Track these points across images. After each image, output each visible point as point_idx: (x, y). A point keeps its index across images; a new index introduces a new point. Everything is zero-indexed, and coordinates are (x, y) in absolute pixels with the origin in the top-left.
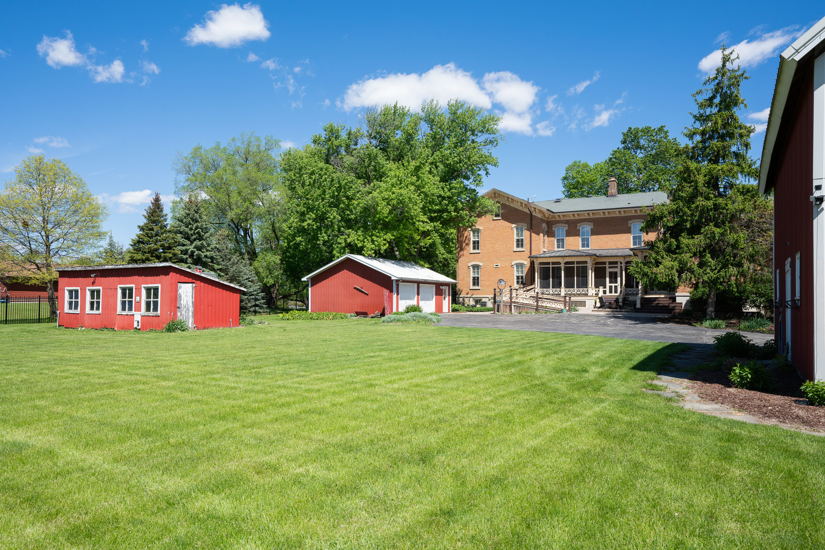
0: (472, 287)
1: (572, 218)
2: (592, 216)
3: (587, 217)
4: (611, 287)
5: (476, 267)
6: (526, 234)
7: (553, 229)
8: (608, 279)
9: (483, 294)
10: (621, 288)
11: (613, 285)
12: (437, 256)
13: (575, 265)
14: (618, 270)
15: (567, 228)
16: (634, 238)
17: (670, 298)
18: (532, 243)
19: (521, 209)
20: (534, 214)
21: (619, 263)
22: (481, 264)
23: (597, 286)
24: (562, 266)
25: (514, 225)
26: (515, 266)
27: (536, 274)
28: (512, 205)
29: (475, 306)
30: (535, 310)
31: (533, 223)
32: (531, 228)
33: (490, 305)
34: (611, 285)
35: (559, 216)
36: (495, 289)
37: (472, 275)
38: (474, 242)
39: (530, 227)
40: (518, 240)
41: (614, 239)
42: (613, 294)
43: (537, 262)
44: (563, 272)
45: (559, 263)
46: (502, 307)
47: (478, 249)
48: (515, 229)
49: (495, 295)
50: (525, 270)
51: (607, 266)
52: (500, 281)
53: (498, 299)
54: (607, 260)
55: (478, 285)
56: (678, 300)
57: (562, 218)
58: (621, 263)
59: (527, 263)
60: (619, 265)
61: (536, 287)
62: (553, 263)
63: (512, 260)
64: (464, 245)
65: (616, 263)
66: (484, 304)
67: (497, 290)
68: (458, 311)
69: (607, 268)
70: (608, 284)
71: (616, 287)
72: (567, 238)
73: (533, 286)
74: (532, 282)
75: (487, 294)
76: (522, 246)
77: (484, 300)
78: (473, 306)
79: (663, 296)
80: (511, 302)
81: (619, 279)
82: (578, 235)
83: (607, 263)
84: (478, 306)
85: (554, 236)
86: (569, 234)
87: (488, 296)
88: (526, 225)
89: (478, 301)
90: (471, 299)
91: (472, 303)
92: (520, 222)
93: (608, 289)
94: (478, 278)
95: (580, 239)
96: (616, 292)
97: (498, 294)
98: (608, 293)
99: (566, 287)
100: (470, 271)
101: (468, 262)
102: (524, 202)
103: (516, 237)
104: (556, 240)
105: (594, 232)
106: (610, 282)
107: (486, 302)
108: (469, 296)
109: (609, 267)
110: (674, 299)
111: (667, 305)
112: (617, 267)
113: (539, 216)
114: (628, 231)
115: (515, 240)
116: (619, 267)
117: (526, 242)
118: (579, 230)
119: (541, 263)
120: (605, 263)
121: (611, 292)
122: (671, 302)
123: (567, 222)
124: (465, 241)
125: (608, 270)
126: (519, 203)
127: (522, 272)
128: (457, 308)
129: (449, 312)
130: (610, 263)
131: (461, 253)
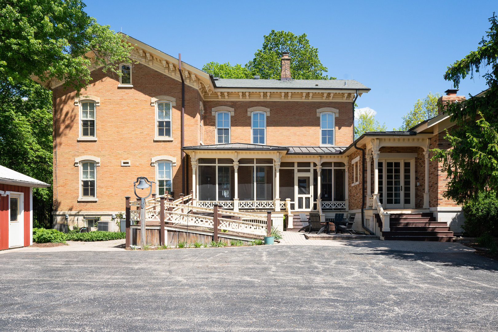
0: (81, 198)
1: (241, 99)
2: (268, 99)
3: (262, 99)
4: (300, 199)
5: (89, 165)
6: (175, 115)
7: (213, 113)
8: (296, 188)
9: (102, 210)
10: (315, 200)
11: (304, 196)
12: (26, 153)
13: (255, 165)
14: (311, 175)
15: (233, 114)
16: (324, 133)
17: (424, 215)
18: (185, 128)
19: (166, 73)
20: (187, 83)
21: (312, 165)
22: (97, 159)
23: (283, 198)
24: (236, 165)
25: (154, 100)
26: (156, 165)
27: (194, 176)
28: (150, 65)
29: (88, 230)
30: (210, 239)
31: (187, 97)
32: (183, 106)
33: (114, 228)
34: (301, 196)
35: (222, 94)
36: (128, 198)
37: (82, 177)
38: (85, 123)
39: (180, 103)
40: (161, 124)
41: (298, 133)
42: (304, 209)
43: (195, 157)
44: (236, 175)
45: (231, 161)
46: (143, 234)
47: (92, 134)
48: (156, 105)
49: (128, 210)
50: (173, 171)
51: (296, 168)
52: (140, 180)
53: (134, 217)
54: (296, 160)
55: (93, 194)
56: (442, 218)
57: (227, 99)
58: (315, 165)
59: (177, 161)
60: (312, 168)
61: (194, 198)
62: (221, 161)
63: (152, 155)
64: (62, 127)
65: (308, 164)
66: (104, 227)
67: (133, 200)
68: (49, 241)
69: (296, 171)
70: (297, 195)
71: (308, 199)
72: (233, 128)
73: (190, 196)
74: (187, 190)
75: (108, 209)
76: (168, 133)
77: (103, 219)
78: (83, 230)
79: (409, 212)
80: (164, 224)
81: (312, 188)
82: (249, 125)
83: (296, 165)
84: (93, 229)
85: (214, 125)
86: (236, 122)
87: (110, 213)
88: (174, 99)
89: (93, 221)
90: (81, 218)
91: (82, 223)
92: (165, 94)
93: (296, 202)
94: (93, 183)
95: (252, 131)
96: (308, 206)
97: (133, 208)
98: (297, 208)
99: (241, 198)
100: (78, 171)
101: (75, 156)
102: (171, 60)
103: (157, 119)
104: (216, 131)
105: (271, 123)
106: (300, 192)
107: (106, 223)
108: (73, 212)
109: (299, 171)
110: (432, 217)
111: (423, 225)
112: (309, 171)
113: (196, 86)
114: (316, 123)
115: (157, 124)
116: (312, 171)
117: (175, 127)
118: (250, 117)
119: (201, 160)
120: (292, 164)
121: (300, 206)
122: (427, 220)
123: (233, 105)
124: (64, 121)
125: (297, 175)
126: (164, 63)
127: (168, 174)
128: (46, 236)
129: (27, 244)
130: (300, 164)
131: (58, 140)
